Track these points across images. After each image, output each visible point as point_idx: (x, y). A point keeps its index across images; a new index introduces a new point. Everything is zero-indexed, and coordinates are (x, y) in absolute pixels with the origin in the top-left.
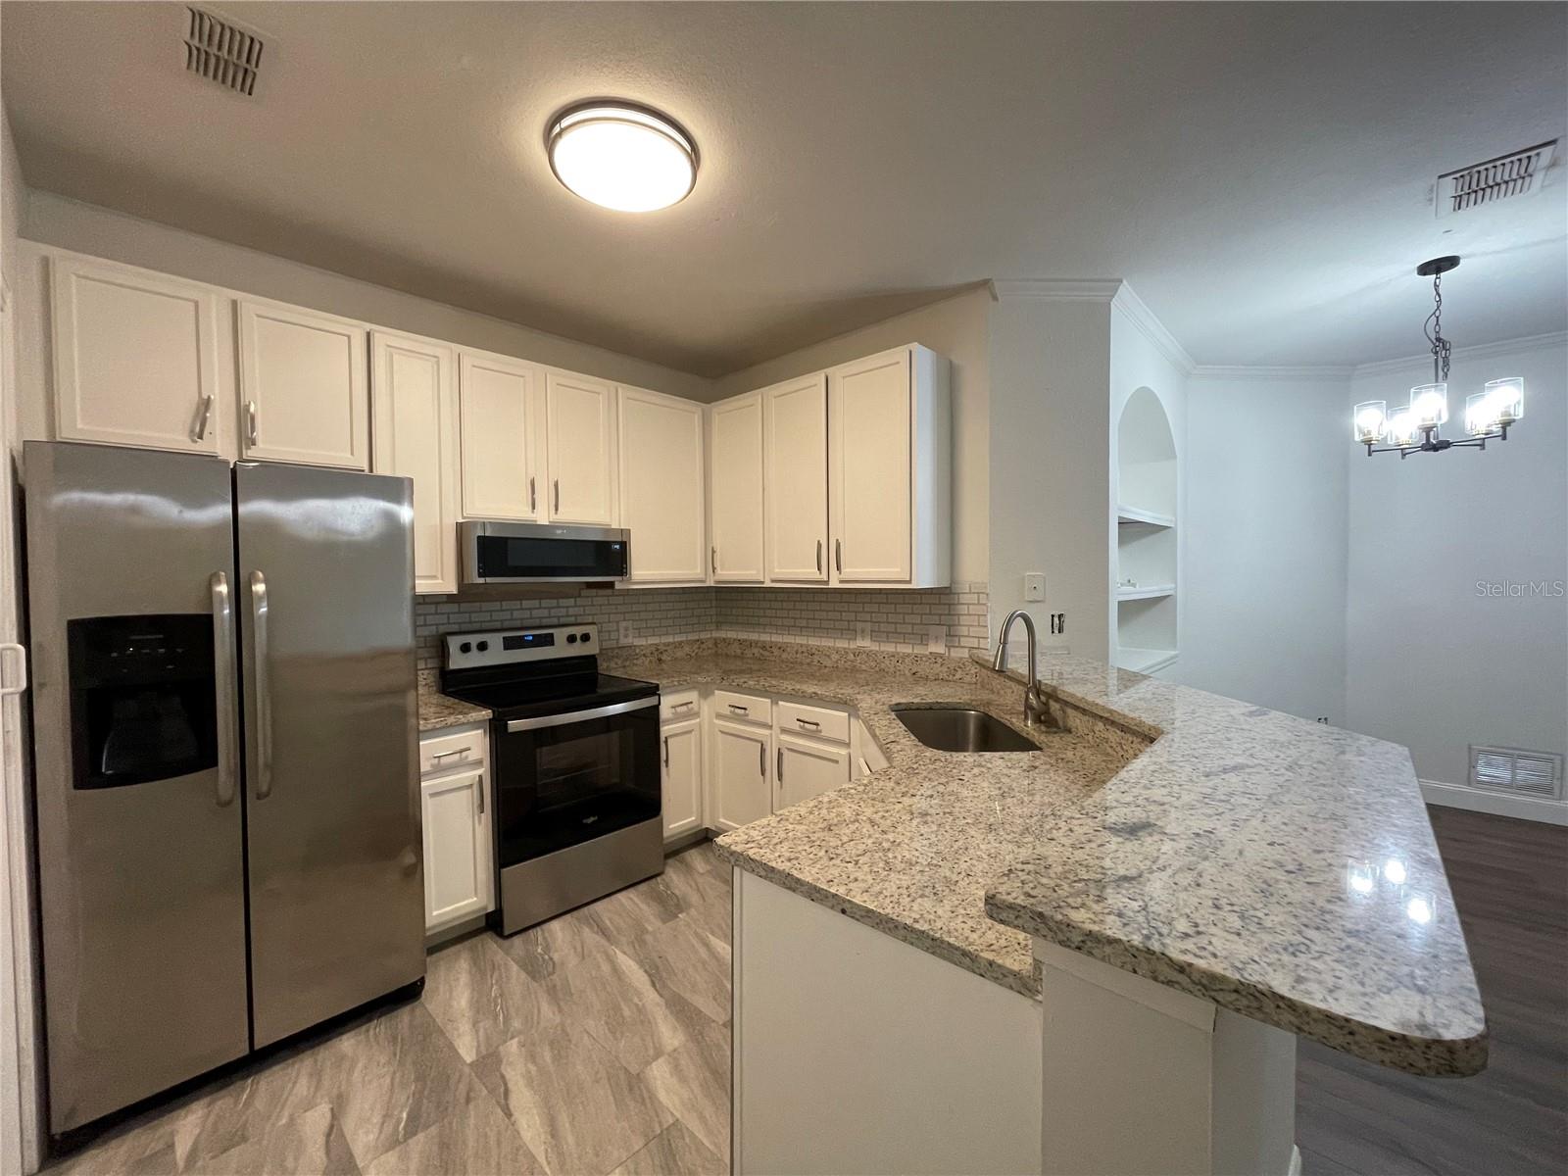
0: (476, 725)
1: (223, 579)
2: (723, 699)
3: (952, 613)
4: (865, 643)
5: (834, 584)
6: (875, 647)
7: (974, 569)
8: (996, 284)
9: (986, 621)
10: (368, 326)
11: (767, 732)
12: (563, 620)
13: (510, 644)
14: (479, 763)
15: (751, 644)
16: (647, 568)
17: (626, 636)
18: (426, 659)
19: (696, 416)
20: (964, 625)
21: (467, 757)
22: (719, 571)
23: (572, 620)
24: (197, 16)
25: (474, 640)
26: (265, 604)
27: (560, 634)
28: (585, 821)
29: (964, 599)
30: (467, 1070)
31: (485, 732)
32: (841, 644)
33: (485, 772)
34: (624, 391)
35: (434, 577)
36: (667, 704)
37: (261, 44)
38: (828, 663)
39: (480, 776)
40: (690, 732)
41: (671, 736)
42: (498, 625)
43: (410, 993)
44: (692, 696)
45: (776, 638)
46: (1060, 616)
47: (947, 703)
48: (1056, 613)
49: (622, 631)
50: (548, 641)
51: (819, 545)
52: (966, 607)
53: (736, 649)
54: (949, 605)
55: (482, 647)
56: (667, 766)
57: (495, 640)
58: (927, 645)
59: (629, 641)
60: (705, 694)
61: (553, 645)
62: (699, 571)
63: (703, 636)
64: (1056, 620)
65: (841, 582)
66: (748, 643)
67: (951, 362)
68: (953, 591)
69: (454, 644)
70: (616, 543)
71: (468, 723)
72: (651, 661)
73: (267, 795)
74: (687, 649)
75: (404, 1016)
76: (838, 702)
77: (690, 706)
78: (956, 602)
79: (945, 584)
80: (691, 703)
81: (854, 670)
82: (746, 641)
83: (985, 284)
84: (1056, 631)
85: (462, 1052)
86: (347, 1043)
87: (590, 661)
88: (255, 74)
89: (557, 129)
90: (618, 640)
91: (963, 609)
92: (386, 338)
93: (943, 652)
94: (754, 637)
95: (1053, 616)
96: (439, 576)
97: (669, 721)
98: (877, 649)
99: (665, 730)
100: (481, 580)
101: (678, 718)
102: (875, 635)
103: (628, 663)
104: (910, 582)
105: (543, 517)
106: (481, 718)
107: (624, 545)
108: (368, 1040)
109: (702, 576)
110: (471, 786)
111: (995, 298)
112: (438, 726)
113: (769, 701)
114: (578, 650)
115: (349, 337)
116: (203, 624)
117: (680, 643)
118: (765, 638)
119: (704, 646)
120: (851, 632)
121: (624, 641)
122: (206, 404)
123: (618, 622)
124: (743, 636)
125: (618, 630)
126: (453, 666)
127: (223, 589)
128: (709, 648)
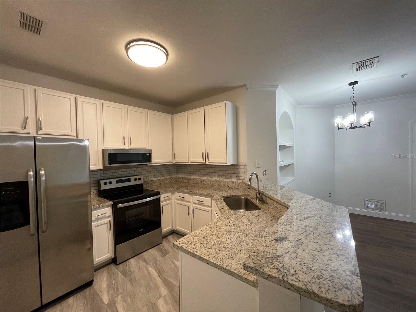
0: (108, 206)
1: (31, 170)
2: (178, 195)
3: (238, 170)
4: (215, 178)
5: (207, 163)
6: (218, 179)
7: (243, 159)
8: (247, 86)
9: (246, 173)
10: (76, 96)
11: (190, 204)
12: (133, 174)
13: (118, 182)
14: (109, 217)
15: (185, 179)
16: (156, 160)
17: (151, 178)
18: (94, 187)
19: (170, 118)
20: (241, 174)
21: (106, 215)
22: (176, 160)
23: (136, 174)
24: (22, 14)
25: (108, 181)
26: (44, 177)
27: (132, 178)
28: (140, 231)
29: (241, 167)
30: (106, 306)
31: (111, 208)
32: (209, 179)
33: (111, 219)
34: (150, 112)
35: (96, 165)
36: (162, 197)
37: (42, 22)
38: (206, 183)
39: (110, 220)
40: (169, 204)
41: (164, 205)
42: (115, 177)
43: (89, 284)
44: (169, 194)
45: (192, 177)
46: (265, 171)
47: (236, 195)
48: (264, 170)
49: (150, 176)
50: (129, 180)
51: (203, 153)
52: (241, 169)
53: (181, 180)
54: (237, 168)
55: (110, 183)
56: (163, 214)
57: (114, 181)
58: (232, 179)
59: (152, 179)
60: (173, 193)
61: (130, 181)
62: (171, 160)
63: (173, 176)
64: (264, 172)
65: (209, 163)
66: (185, 178)
67: (236, 105)
68: (238, 165)
69: (102, 182)
70: (148, 153)
71: (106, 206)
72: (158, 184)
73: (45, 231)
74: (168, 180)
75: (87, 291)
76: (209, 196)
77: (169, 197)
78: (239, 167)
79: (236, 163)
80: (169, 196)
81: (213, 185)
82: (184, 178)
83: (244, 86)
84: (264, 175)
85: (104, 301)
86: (71, 300)
87: (141, 185)
88: (40, 30)
89: (129, 46)
90: (149, 179)
91: (241, 170)
92: (81, 99)
93: (236, 181)
94: (186, 177)
95: (263, 171)
96: (97, 164)
97: (163, 201)
99: (162, 204)
100: (110, 165)
101: (165, 200)
102: (218, 176)
103: (151, 185)
104: (227, 163)
105: (127, 147)
106: (110, 204)
107: (150, 154)
108: (77, 299)
109: (172, 161)
110: (107, 223)
111: (247, 89)
112: (97, 207)
113: (190, 195)
114: (138, 182)
115: (70, 99)
116: (26, 183)
117: (166, 179)
118: (189, 177)
119: (173, 179)
120: (211, 175)
121: (150, 179)
122: (27, 118)
123: (149, 174)
124: (183, 176)
125: (149, 176)
126: (102, 189)
127: (31, 173)
128: (174, 180)
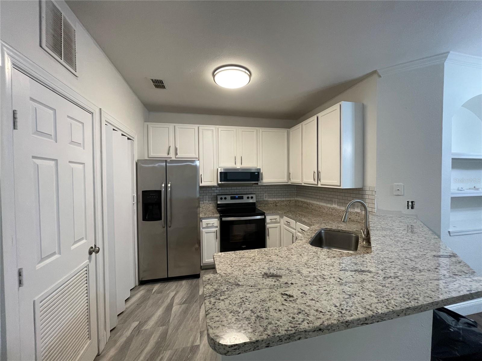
0: (216, 218)
1: (164, 183)
2: (286, 219)
3: (363, 198)
4: (335, 206)
5: (319, 186)
7: (371, 181)
8: (378, 71)
9: (374, 202)
10: (198, 125)
11: (294, 231)
12: (247, 193)
13: (232, 198)
14: (217, 227)
15: (305, 203)
16: (267, 179)
17: (266, 198)
18: (214, 201)
19: (285, 133)
20: (367, 203)
21: (214, 225)
22: (291, 180)
23: (250, 193)
24: (152, 80)
25: (223, 197)
26: (170, 188)
27: (245, 197)
28: (242, 246)
29: (367, 193)
31: (218, 220)
32: (329, 205)
33: (218, 229)
35: (212, 182)
36: (268, 218)
37: (162, 81)
38: (324, 211)
39: (217, 230)
40: (277, 227)
41: (270, 228)
42: (230, 193)
43: (197, 276)
44: (277, 217)
45: (311, 202)
46: (412, 202)
48: (410, 201)
49: (264, 196)
50: (242, 198)
51: (314, 173)
52: (368, 196)
53: (300, 204)
54: (362, 194)
55: (225, 198)
56: (268, 236)
57: (229, 197)
58: (354, 208)
59: (267, 199)
60: (281, 217)
61: (243, 199)
62: (285, 180)
63: (291, 199)
64: (410, 204)
65: (321, 185)
66: (303, 202)
67: (363, 105)
68: (363, 190)
69: (219, 197)
70: (257, 172)
71: (214, 217)
72: (273, 206)
74: (285, 203)
75: (195, 281)
77: (276, 220)
78: (364, 194)
79: (359, 186)
80: (276, 219)
81: (332, 215)
82: (303, 201)
83: (375, 72)
84: (410, 208)
86: (184, 282)
87: (254, 204)
88: (164, 85)
90: (263, 199)
91: (367, 197)
92: (202, 127)
93: (360, 212)
94: (306, 200)
95: (408, 202)
96: (213, 181)
97: (269, 223)
98: (339, 208)
99: (268, 226)
100: (220, 183)
101: (272, 223)
102: (339, 203)
103: (266, 205)
104: (340, 186)
105: (238, 166)
106: (217, 216)
107: (259, 173)
108: (187, 283)
109: (287, 181)
110: (215, 232)
111: (380, 76)
112: (207, 217)
113: (295, 221)
114: (251, 201)
115: (194, 129)
116: (160, 192)
117: (283, 201)
118: (308, 201)
119: (291, 202)
120: (331, 201)
121: (265, 199)
122: (170, 147)
123: (263, 194)
124: (303, 200)
125: (263, 196)
126: (219, 203)
127: (163, 185)
128: (293, 203)
